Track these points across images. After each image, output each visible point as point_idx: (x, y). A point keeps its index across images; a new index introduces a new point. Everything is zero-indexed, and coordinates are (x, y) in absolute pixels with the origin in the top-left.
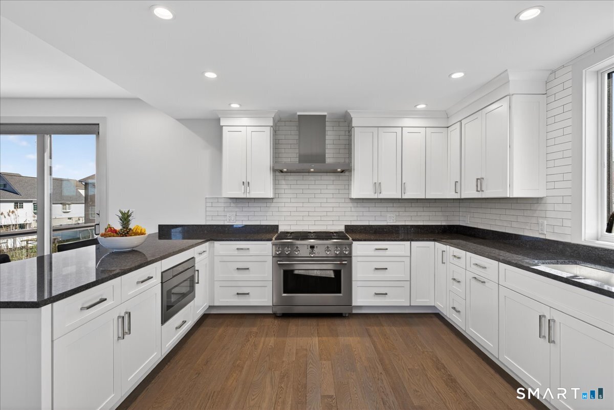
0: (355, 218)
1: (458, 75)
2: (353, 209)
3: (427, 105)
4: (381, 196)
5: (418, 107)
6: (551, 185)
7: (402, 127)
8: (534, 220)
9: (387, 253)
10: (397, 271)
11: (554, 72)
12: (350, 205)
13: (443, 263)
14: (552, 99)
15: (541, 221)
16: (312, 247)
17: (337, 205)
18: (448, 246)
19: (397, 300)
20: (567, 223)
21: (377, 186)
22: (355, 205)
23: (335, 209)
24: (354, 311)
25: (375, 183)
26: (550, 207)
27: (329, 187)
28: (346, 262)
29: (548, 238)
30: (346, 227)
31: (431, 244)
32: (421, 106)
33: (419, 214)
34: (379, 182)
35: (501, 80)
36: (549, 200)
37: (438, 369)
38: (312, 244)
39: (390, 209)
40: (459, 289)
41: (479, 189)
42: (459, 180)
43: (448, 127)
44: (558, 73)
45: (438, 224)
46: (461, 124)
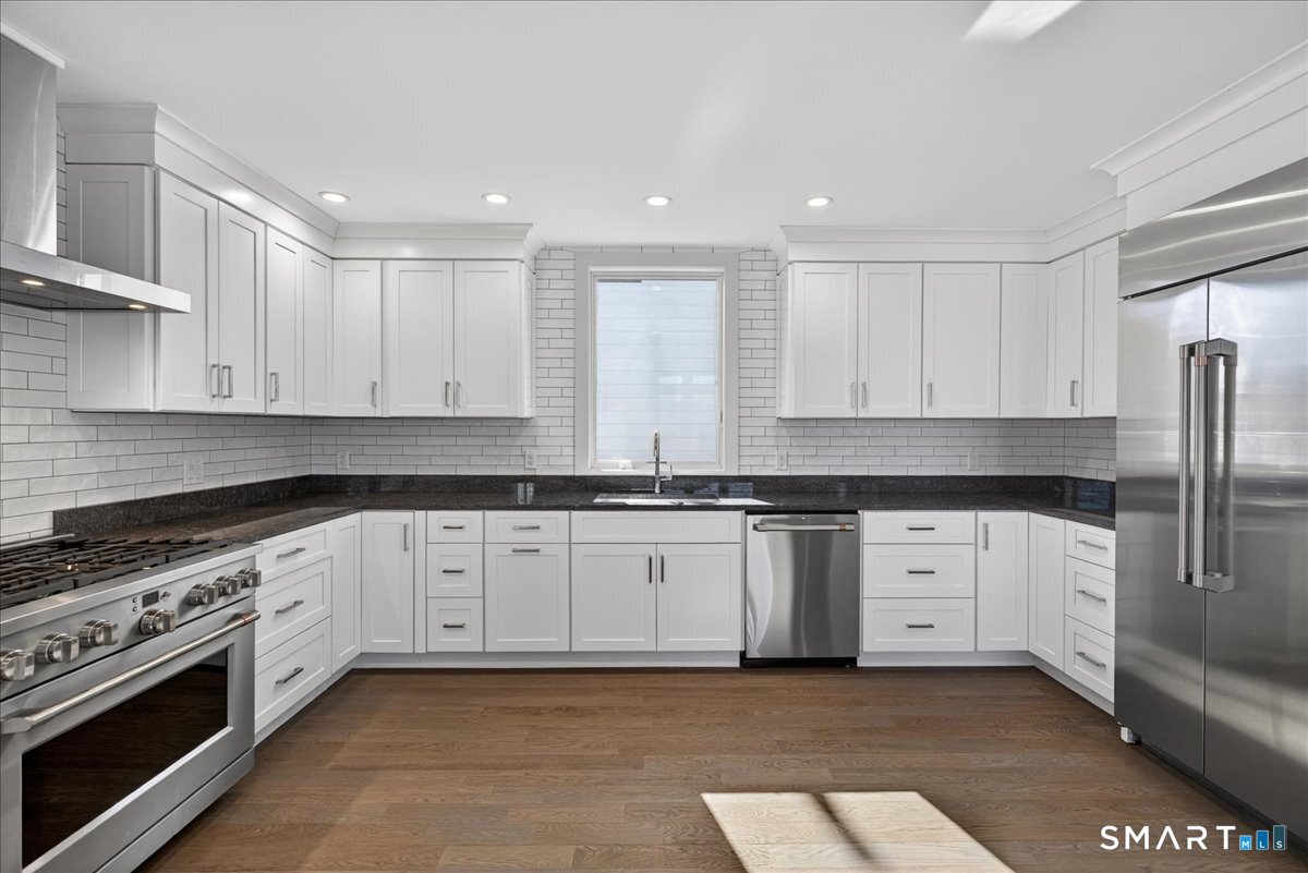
0: (91, 481)
1: (497, 199)
6: (543, 402)
7: (266, 225)
8: (515, 451)
11: (547, 249)
13: (405, 549)
14: (544, 285)
15: (528, 451)
18: (420, 514)
19: (313, 675)
20: (568, 452)
21: (219, 376)
25: (214, 366)
26: (541, 431)
34: (223, 363)
35: (513, 233)
36: (540, 422)
39: (188, 445)
40: (467, 585)
41: (450, 401)
42: (377, 379)
43: (333, 259)
44: (554, 254)
45: (281, 476)
46: (382, 264)
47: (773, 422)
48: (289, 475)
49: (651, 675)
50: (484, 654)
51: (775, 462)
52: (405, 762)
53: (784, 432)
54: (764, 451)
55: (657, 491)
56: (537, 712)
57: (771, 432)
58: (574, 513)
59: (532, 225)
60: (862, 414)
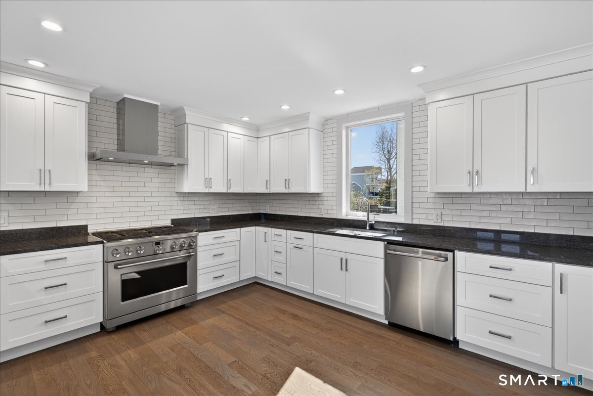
0: (181, 212)
1: (285, 107)
2: (179, 203)
3: (250, 118)
4: (212, 191)
5: (243, 119)
6: (326, 186)
7: (228, 132)
8: (316, 207)
9: (224, 240)
10: (230, 255)
11: (327, 120)
12: (177, 199)
13: (265, 241)
14: (326, 135)
15: (320, 206)
16: (158, 243)
17: (163, 199)
18: (270, 229)
19: (231, 279)
20: (335, 207)
21: (208, 181)
22: (181, 198)
23: (161, 203)
24: (199, 298)
25: (207, 178)
26: (325, 199)
27: (154, 180)
28: (194, 253)
29: (324, 217)
30: (173, 221)
31: (252, 229)
32: (245, 119)
33: (235, 205)
34: (210, 177)
35: (305, 117)
36: (325, 194)
37: (284, 314)
38: (157, 241)
39: (212, 202)
40: (281, 258)
41: (287, 187)
42: (268, 179)
43: (258, 138)
44: (330, 122)
45: (247, 213)
46: (270, 138)
47: (433, 195)
48: (251, 212)
49: (344, 315)
50: (286, 286)
51: (434, 217)
52: (232, 314)
53: (439, 200)
54: (426, 211)
55: (368, 228)
56: (284, 312)
57: (431, 200)
58: (315, 234)
59: (309, 113)
60: (476, 190)
